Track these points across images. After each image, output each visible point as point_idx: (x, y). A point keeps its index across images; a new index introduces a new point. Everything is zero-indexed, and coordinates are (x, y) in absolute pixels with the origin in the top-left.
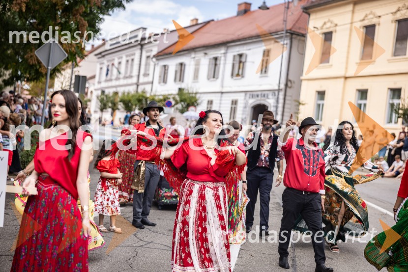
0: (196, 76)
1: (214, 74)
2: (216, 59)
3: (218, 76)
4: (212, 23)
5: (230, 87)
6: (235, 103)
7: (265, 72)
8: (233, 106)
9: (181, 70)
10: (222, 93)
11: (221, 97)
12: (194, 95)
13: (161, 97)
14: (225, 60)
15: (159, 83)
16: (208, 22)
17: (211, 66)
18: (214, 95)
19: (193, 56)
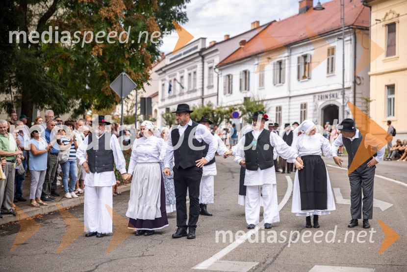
0: (262, 83)
1: (280, 79)
2: (280, 63)
3: (284, 79)
4: (274, 24)
5: (298, 90)
6: (304, 106)
7: (332, 71)
8: (303, 110)
9: (246, 78)
10: (290, 97)
11: (290, 102)
12: (260, 103)
13: (227, 109)
14: (290, 63)
15: (225, 94)
16: (270, 24)
17: (276, 71)
18: (282, 100)
19: (256, 62)
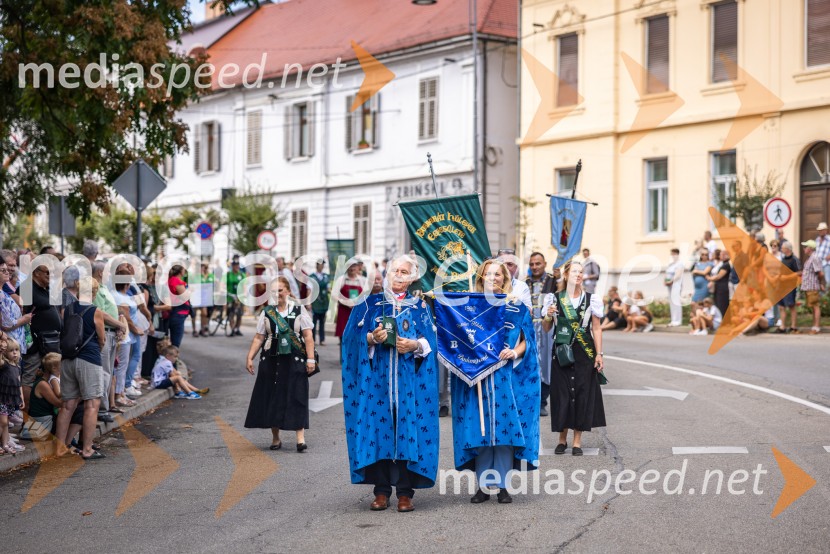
0: (254, 154)
1: (300, 146)
2: (302, 107)
3: (312, 146)
5: (346, 174)
6: (362, 211)
7: (431, 132)
8: (361, 220)
9: (211, 140)
10: (328, 190)
11: (327, 200)
14: (327, 110)
16: (258, 8)
17: (291, 128)
18: (307, 196)
19: (239, 104)
